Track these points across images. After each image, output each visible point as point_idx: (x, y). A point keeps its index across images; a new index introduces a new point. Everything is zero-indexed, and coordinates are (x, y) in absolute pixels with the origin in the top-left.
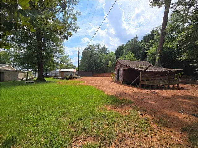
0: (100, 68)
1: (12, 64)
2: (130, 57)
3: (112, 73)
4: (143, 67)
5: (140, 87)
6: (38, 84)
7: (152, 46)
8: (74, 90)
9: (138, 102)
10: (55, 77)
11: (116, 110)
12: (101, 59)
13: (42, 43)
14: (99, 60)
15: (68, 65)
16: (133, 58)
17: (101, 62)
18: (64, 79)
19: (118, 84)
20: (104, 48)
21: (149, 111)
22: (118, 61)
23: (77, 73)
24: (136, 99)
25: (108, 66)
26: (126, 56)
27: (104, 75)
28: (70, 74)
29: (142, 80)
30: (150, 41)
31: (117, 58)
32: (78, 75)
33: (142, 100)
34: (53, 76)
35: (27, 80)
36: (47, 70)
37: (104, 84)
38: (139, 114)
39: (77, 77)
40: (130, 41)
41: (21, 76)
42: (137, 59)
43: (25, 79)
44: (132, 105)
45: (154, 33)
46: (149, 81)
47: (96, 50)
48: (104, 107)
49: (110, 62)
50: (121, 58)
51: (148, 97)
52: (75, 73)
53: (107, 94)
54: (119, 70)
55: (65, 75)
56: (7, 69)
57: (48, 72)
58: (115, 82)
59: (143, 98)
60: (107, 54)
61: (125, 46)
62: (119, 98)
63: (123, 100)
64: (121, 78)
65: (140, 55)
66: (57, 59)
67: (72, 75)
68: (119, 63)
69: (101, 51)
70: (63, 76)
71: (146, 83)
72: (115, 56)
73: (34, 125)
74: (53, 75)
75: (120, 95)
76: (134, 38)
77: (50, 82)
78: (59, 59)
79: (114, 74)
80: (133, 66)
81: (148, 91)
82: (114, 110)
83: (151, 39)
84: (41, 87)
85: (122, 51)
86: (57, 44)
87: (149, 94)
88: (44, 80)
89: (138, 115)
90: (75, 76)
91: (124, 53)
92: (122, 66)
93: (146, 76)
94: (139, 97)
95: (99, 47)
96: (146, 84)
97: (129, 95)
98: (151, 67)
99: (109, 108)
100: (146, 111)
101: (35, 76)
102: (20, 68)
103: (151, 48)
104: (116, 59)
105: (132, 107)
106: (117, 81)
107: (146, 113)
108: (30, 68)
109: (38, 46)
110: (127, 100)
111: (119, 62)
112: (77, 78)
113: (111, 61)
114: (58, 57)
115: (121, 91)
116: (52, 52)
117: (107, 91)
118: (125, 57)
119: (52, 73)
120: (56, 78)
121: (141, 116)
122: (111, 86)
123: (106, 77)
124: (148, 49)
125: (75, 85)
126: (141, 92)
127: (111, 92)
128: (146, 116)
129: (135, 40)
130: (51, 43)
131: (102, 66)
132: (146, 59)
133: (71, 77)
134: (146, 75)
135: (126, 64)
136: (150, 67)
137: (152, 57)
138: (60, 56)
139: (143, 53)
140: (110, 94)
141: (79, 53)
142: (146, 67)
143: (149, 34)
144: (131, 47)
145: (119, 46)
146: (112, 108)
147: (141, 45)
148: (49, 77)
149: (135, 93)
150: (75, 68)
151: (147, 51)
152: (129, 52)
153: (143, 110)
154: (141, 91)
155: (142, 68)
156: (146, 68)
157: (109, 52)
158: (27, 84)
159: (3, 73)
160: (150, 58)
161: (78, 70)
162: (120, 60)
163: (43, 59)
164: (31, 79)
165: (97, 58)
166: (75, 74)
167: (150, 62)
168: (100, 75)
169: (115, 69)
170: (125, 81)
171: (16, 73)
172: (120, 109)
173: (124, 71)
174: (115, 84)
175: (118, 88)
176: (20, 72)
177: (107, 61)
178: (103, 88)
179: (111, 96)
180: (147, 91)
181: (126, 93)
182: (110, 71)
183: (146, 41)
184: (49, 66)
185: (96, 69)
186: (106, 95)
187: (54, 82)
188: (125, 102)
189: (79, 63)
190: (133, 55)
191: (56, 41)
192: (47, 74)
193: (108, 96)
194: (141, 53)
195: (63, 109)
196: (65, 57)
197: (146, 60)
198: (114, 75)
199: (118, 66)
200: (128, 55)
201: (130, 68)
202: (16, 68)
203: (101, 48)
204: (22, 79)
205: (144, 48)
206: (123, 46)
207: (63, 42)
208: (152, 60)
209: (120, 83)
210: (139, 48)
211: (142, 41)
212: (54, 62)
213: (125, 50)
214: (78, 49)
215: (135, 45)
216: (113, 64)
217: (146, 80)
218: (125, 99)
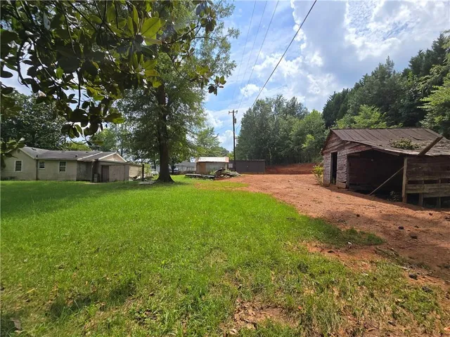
0: (282, 153)
1: (120, 150)
2: (369, 121)
3: (316, 164)
4: (413, 143)
5: (404, 200)
6: (161, 188)
7: (441, 83)
8: (228, 201)
9: (398, 243)
10: (189, 174)
11: (333, 255)
12: (285, 131)
13: (165, 107)
14: (282, 133)
15: (214, 149)
16: (377, 123)
17: (285, 138)
18: (205, 178)
19: (332, 190)
20: (293, 105)
21: (437, 268)
22: (331, 132)
23: (231, 166)
24: (393, 234)
25: (304, 148)
26: (356, 118)
27: (294, 169)
28: (217, 167)
29: (409, 182)
30: (433, 70)
31: (328, 125)
32: (234, 169)
33: (415, 237)
34: (184, 173)
35: (143, 179)
36: (175, 161)
37: (295, 189)
38: (406, 274)
39: (232, 173)
40: (366, 77)
41: (133, 172)
42: (389, 125)
43: (139, 177)
44: (383, 248)
45: (444, 47)
46: (435, 186)
47: (273, 110)
48: (301, 245)
49: (309, 136)
50: (341, 123)
51: (435, 230)
52: (226, 166)
53: (304, 214)
54: (334, 156)
55: (207, 171)
56: (113, 160)
57: (176, 164)
58: (326, 186)
59: (416, 232)
60: (301, 117)
61: (352, 93)
62: (339, 227)
63: (352, 232)
64: (342, 175)
65: (400, 111)
66: (193, 137)
67: (221, 170)
68: (334, 139)
69: (285, 111)
70: (203, 171)
71: (427, 190)
72: (323, 121)
73: (163, 262)
74: (185, 169)
75: (343, 218)
76: (381, 67)
77: (180, 183)
78: (196, 137)
79: (322, 166)
80: (380, 142)
81: (431, 212)
82: (326, 255)
83: (436, 62)
84: (165, 192)
85: (342, 106)
86: (192, 107)
87: (435, 223)
88: (171, 180)
89: (403, 277)
90: (226, 171)
91: (349, 111)
92: (344, 144)
93: (425, 169)
94: (402, 228)
95: (280, 103)
96: (423, 193)
97: (370, 221)
98: (442, 143)
99: (315, 249)
100: (427, 268)
101: (155, 173)
102: (131, 159)
103: (440, 88)
104: (327, 128)
105: (380, 254)
106: (331, 184)
107: (428, 275)
108: (147, 156)
109: (159, 114)
110: (363, 233)
111: (336, 136)
112: (231, 176)
113: (312, 133)
114: (193, 133)
115: (342, 209)
116: (183, 124)
117: (305, 208)
118: (352, 121)
119: (182, 166)
120: (191, 177)
121: (411, 281)
122: (315, 195)
123: (300, 173)
124: (430, 93)
125: (229, 192)
126: (409, 216)
127: (316, 211)
128: (429, 283)
129: (383, 73)
130: (182, 105)
131: (288, 147)
132: (422, 122)
133: (220, 174)
134: (425, 167)
135: (356, 140)
136: (437, 144)
137: (444, 115)
138: (195, 129)
139: (411, 107)
140: (314, 216)
141: (235, 121)
142: (423, 145)
143: (428, 51)
144: (369, 92)
145: (335, 95)
146: (322, 250)
147: (403, 84)
148: (178, 173)
149: (388, 217)
150: (226, 155)
151: (425, 99)
152: (364, 107)
153: (420, 266)
154: (410, 212)
155: (411, 148)
156: (424, 147)
157: (306, 113)
158: (144, 187)
159: (107, 167)
160: (437, 119)
161: (232, 158)
162: (338, 129)
163: (168, 138)
164: (149, 178)
165: (276, 130)
166: (228, 168)
167: (436, 129)
168: (285, 169)
169: (323, 155)
170: (355, 185)
171: (126, 166)
172: (345, 255)
173: (350, 157)
174: (325, 190)
175: (335, 200)
176: (132, 165)
177: (302, 134)
178: (292, 201)
179: (316, 219)
180: (431, 214)
181: (358, 216)
182: (310, 160)
183: (422, 69)
184: (178, 151)
185: (273, 154)
186: (302, 216)
187: (188, 184)
188: (356, 238)
189: (236, 143)
190: (378, 114)
191: (191, 99)
192: (173, 167)
193: (310, 219)
194: (403, 106)
195: (211, 240)
196: (207, 132)
197: (420, 125)
198: (321, 169)
199: (334, 144)
200: (362, 114)
201: (370, 148)
202: (126, 159)
203: (285, 104)
204: (136, 177)
205: (416, 92)
206: (345, 92)
207: (203, 101)
208: (442, 122)
209: (339, 190)
210: (395, 92)
211: (406, 72)
212: (186, 143)
213: (351, 102)
214: (233, 112)
215: (384, 85)
216: (318, 142)
217: (427, 182)
218: (358, 231)
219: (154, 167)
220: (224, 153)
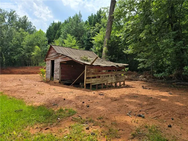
0: (15, 57)
2: (71, 44)
3: (42, 67)
4: (88, 59)
5: (85, 87)
7: (98, 32)
9: (82, 111)
11: (48, 131)
12: (18, 40)
14: (15, 41)
16: (75, 46)
17: (18, 46)
19: (51, 85)
20: (25, 22)
21: (97, 120)
22: (51, 47)
24: (80, 107)
25: (33, 55)
26: (65, 41)
27: (25, 70)
29: (87, 78)
30: (96, 25)
31: (50, 42)
33: (88, 106)
37: (25, 86)
38: (85, 128)
40: (70, 18)
42: (80, 48)
44: (75, 116)
45: (101, 15)
46: (96, 79)
47: (7, 20)
49: (37, 47)
50: (57, 42)
51: (95, 101)
53: (30, 105)
54: (53, 62)
58: (47, 82)
59: (89, 103)
60: (31, 32)
61: (63, 25)
62: (53, 109)
63: (61, 110)
64: (57, 75)
65: (84, 41)
68: (53, 51)
69: (17, 25)
71: (93, 81)
72: (46, 39)
75: (55, 103)
76: (77, 15)
79: (45, 69)
80: (76, 57)
81: (94, 92)
82: (44, 133)
83: (98, 22)
85: (58, 31)
87: (95, 97)
89: (83, 131)
91: (62, 36)
92: (58, 55)
93: (92, 72)
94: (83, 103)
95: (13, 17)
96: (92, 83)
97: (70, 102)
98: (98, 59)
99: (36, 131)
100: (93, 122)
103: (98, 34)
104: (49, 44)
105: (74, 121)
106: (50, 81)
107: (93, 125)
110: (66, 110)
111: (54, 50)
113: (39, 45)
115: (56, 96)
117: (32, 99)
118: (63, 42)
121: (87, 131)
122: (39, 89)
123: (29, 73)
124: (95, 36)
126: (86, 96)
127: (38, 102)
128: (95, 130)
129: (77, 19)
131: (20, 53)
132: (92, 49)
134: (92, 70)
135: (65, 53)
136: (96, 60)
137: (99, 47)
139: (88, 40)
140: (37, 104)
142: (92, 59)
143: (95, 15)
144: (72, 28)
145: (54, 23)
146: (41, 129)
147: (86, 28)
149: (78, 98)
151: (93, 38)
152: (69, 35)
153: (90, 121)
154: (87, 93)
155: (88, 61)
156: (92, 61)
157: (35, 30)
160: (97, 48)
162: (55, 46)
165: (10, 38)
167: (96, 53)
168: (17, 70)
169: (45, 61)
170: (64, 80)
172: (56, 128)
173: (61, 64)
174: (47, 85)
175: (53, 91)
177: (31, 45)
178: (22, 95)
179: (39, 107)
180: (94, 93)
181: (64, 99)
182: (38, 64)
183: (92, 23)
185: (6, 58)
186: (29, 107)
188: (63, 114)
190: (75, 41)
193: (33, 108)
194: (85, 39)
198: (45, 70)
199: (52, 55)
200: (68, 39)
201: (71, 59)
203: (18, 19)
205: (90, 34)
206: (59, 24)
208: (99, 50)
209: (55, 84)
210: (83, 32)
211: (86, 23)
213: (63, 30)
215: (78, 26)
216: (43, 52)
217: (93, 78)
218: (64, 109)
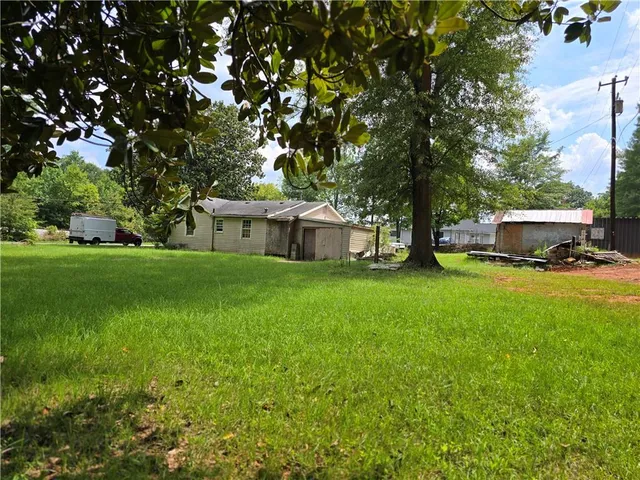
1: (332, 198)
6: (413, 280)
10: (477, 252)
13: (430, 96)
15: (546, 189)
18: (519, 264)
23: (598, 233)
28: (557, 236)
32: (609, 242)
34: (465, 248)
35: (376, 258)
36: (443, 219)
39: (600, 254)
41: (358, 243)
43: (368, 254)
52: (584, 233)
55: (526, 246)
56: (321, 217)
57: (445, 228)
66: (493, 160)
67: (567, 246)
70: (514, 247)
74: (466, 240)
77: (457, 273)
78: (500, 159)
84: (423, 290)
86: (492, 87)
88: (435, 263)
90: (584, 248)
101: (398, 246)
108: (387, 210)
109: (416, 113)
112: (599, 263)
114: (495, 152)
116: (469, 130)
119: (460, 232)
120: (483, 258)
125: (598, 305)
130: (468, 85)
133: (564, 254)
138: (499, 141)
141: (617, 106)
148: (450, 249)
150: (581, 205)
158: (380, 274)
159: (313, 230)
161: (605, 213)
163: (432, 168)
164: (388, 257)
166: (588, 238)
171: (345, 229)
176: (354, 227)
184: (454, 196)
187: (476, 276)
189: (619, 169)
191: (491, 68)
192: (439, 235)
196: (527, 146)
202: (344, 215)
204: (361, 254)
207: (524, 66)
212: (475, 177)
214: (614, 82)
219: (397, 234)
220: (577, 199)
